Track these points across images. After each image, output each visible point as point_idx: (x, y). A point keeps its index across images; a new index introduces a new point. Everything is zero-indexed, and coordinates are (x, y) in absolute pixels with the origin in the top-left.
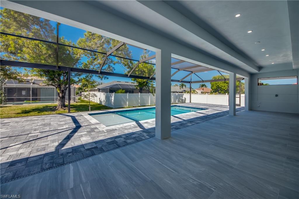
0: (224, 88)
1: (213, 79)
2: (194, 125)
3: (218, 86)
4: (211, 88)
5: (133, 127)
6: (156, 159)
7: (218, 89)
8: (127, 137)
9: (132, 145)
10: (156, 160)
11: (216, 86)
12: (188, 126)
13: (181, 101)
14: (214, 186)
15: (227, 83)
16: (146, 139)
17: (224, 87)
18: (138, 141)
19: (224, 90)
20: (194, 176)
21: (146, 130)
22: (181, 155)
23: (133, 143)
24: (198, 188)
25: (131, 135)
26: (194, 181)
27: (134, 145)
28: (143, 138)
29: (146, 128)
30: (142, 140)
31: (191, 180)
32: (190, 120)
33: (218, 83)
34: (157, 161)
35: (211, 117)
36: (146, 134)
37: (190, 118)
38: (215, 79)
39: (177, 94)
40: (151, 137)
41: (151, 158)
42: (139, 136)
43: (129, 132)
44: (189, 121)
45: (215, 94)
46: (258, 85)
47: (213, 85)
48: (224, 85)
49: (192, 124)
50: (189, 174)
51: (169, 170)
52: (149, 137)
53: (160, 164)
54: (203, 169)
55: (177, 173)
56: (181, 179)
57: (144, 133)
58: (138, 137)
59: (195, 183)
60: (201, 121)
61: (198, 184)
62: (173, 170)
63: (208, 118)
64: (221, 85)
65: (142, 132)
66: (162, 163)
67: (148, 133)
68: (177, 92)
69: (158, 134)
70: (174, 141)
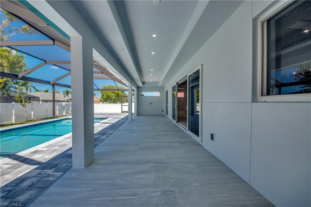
0: (113, 98)
1: (103, 88)
2: (108, 136)
3: (108, 95)
4: (102, 97)
5: (9, 168)
6: (101, 197)
7: (108, 99)
8: (9, 191)
9: (36, 201)
10: (102, 199)
11: (107, 96)
12: (104, 140)
13: (70, 112)
14: (171, 186)
15: (115, 93)
16: (58, 178)
17: (113, 96)
18: (45, 188)
19: (113, 99)
20: (153, 188)
21: (47, 165)
22: (124, 174)
23: (36, 196)
24: (165, 197)
25: (18, 184)
26: (156, 193)
27: (41, 198)
28: (51, 178)
29: (44, 161)
30: (52, 183)
31: (154, 194)
32: (101, 133)
33: (108, 93)
34: (105, 198)
35: (117, 125)
36: (53, 171)
37: (99, 130)
38: (105, 88)
39: (64, 104)
40: (65, 172)
41: (92, 201)
42: (38, 178)
43: (7, 180)
44: (99, 134)
45: (105, 103)
46: (142, 96)
47: (103, 94)
48: (112, 95)
49: (105, 136)
50: (148, 189)
51: (128, 199)
52: (62, 173)
53: (112, 200)
54: (152, 176)
55: (137, 197)
56: (147, 200)
57: (45, 171)
58: (38, 181)
59: (159, 194)
60: (112, 131)
61: (161, 193)
62: (131, 196)
63: (115, 127)
64: (110, 94)
65: (40, 171)
66: (114, 197)
67: (54, 167)
68: (64, 101)
69: (78, 161)
70: (103, 162)
